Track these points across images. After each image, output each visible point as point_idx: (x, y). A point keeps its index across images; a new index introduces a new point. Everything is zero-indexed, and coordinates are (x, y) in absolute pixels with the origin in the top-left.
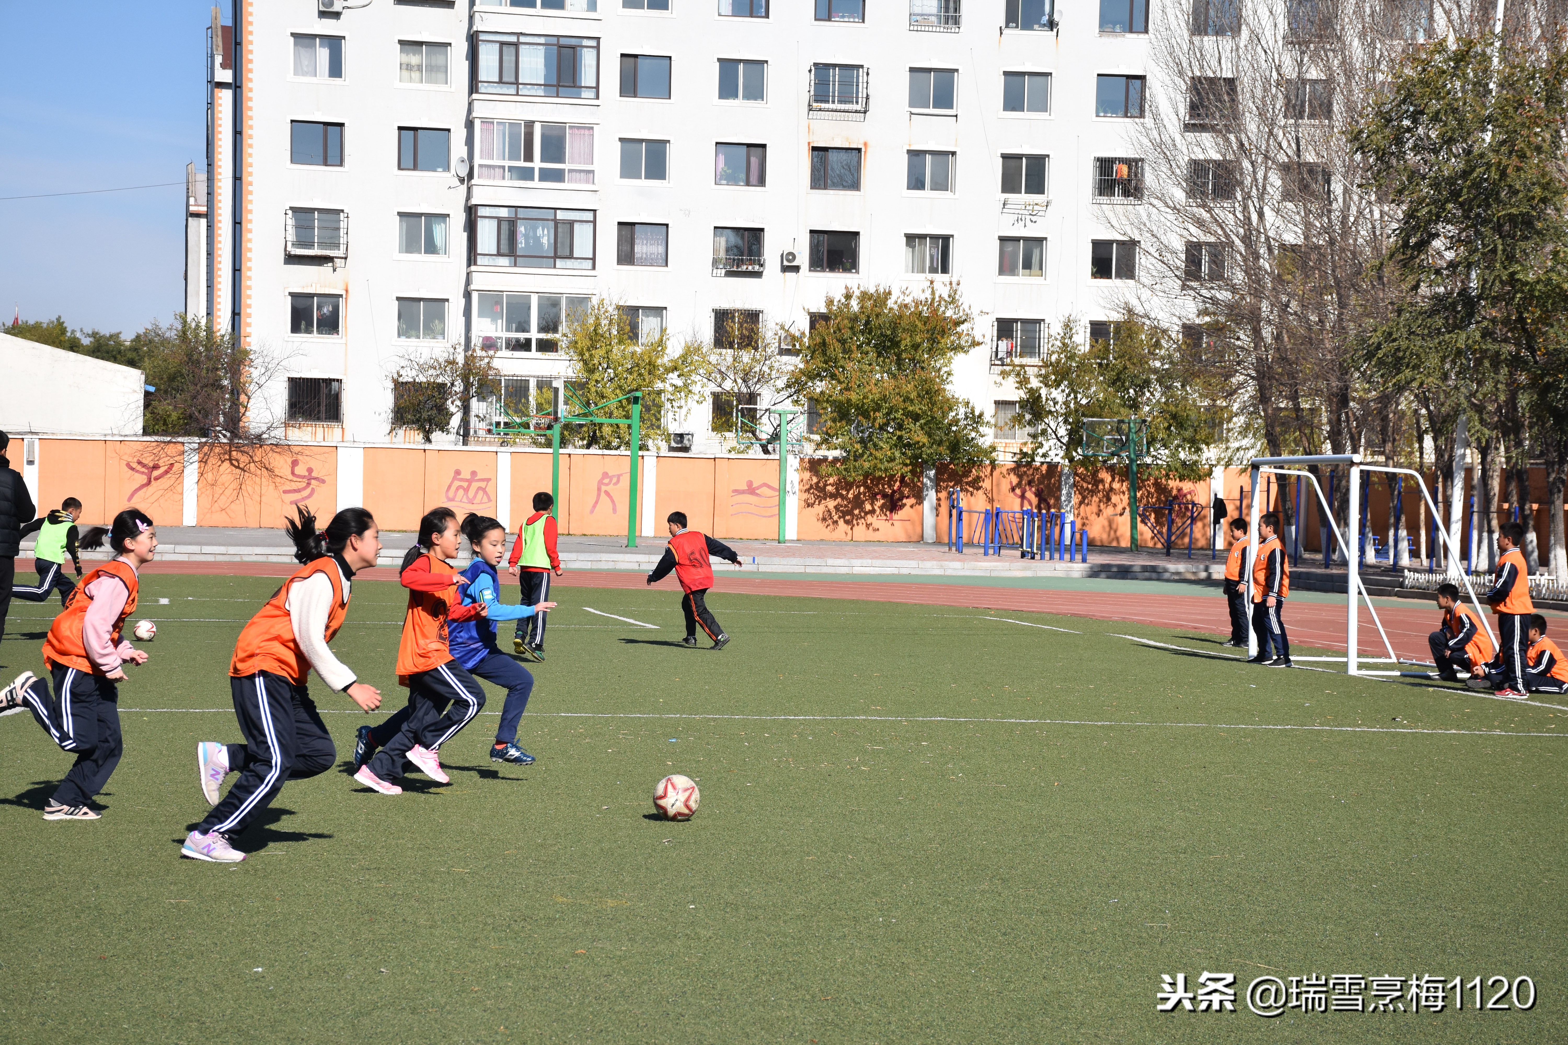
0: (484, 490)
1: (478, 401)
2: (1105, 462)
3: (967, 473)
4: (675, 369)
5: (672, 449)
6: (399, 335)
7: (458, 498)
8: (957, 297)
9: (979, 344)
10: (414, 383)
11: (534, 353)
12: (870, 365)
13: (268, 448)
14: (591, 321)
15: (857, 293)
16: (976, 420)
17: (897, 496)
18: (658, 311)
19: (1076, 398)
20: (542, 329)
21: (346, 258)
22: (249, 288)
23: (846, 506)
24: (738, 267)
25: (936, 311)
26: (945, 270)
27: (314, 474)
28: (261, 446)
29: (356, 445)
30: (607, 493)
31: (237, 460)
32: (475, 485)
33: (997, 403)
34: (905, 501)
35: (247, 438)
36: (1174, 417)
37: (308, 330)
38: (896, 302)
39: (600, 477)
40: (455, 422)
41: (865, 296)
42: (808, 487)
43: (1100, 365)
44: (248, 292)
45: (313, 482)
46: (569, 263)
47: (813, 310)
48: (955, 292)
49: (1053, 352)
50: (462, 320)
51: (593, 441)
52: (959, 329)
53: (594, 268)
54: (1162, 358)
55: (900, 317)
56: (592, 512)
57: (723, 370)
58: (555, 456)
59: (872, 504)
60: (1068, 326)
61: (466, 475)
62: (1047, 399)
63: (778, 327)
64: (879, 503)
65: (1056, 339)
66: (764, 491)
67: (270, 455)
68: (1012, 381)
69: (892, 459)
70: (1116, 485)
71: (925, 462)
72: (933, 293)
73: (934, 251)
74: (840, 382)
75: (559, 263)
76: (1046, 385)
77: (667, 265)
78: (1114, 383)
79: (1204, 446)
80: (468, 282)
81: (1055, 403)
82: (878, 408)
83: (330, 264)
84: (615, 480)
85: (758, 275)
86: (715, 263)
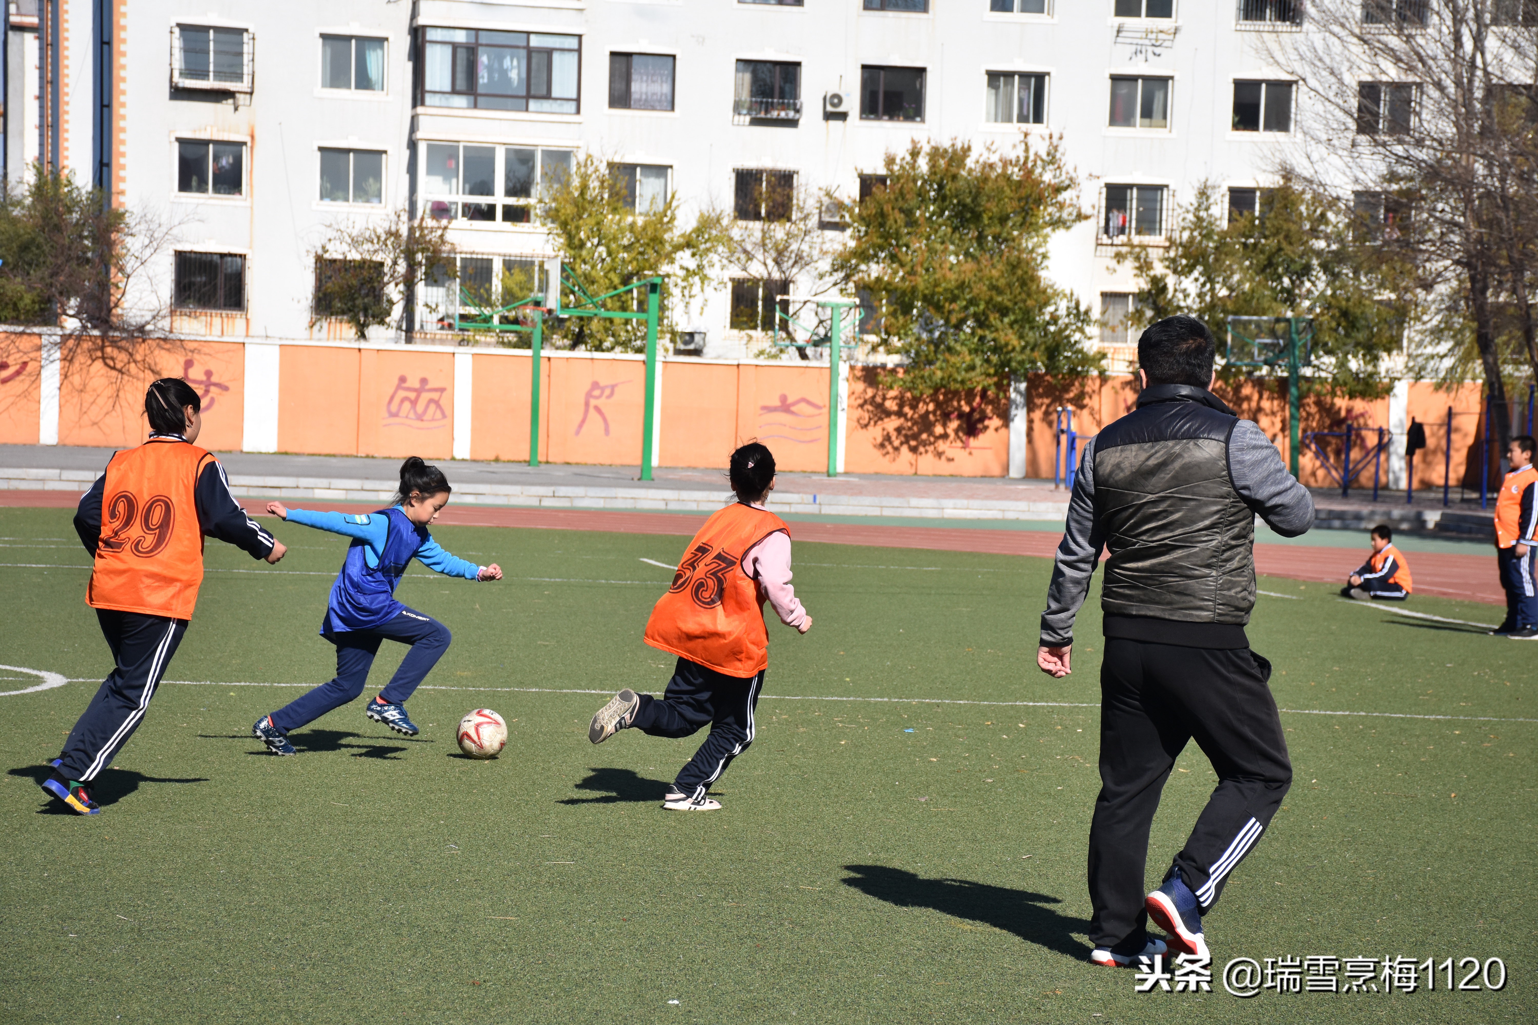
0: (437, 403)
1: (427, 285)
2: (1250, 373)
3: (1066, 389)
4: (688, 245)
5: (678, 352)
6: (322, 197)
7: (403, 413)
8: (1058, 155)
9: (1087, 217)
10: (345, 261)
11: (499, 222)
12: (943, 243)
13: (154, 344)
14: (576, 182)
15: (926, 149)
16: (1081, 316)
17: (976, 416)
18: (660, 170)
19: (1212, 289)
20: (510, 192)
21: (251, 93)
22: (123, 130)
23: (910, 429)
24: (767, 112)
25: (1030, 172)
26: (1038, 118)
27: (214, 379)
28: (144, 341)
29: (269, 341)
30: (597, 409)
31: (113, 359)
32: (425, 396)
33: (1105, 295)
34: (987, 422)
35: (124, 330)
36: (1345, 314)
37: (202, 188)
38: (977, 162)
39: (587, 387)
40: (397, 311)
41: (935, 154)
42: (860, 401)
43: (1245, 245)
44: (122, 136)
45: (213, 389)
46: (546, 105)
47: (868, 171)
48: (1056, 148)
49: (1184, 229)
50: (406, 178)
51: (578, 340)
52: (1061, 198)
53: (578, 111)
54: (1327, 237)
55: (985, 179)
56: (578, 432)
57: (749, 248)
58: (536, 359)
59: (944, 425)
60: (1203, 193)
61: (413, 382)
62: (1176, 290)
63: (822, 193)
64: (954, 424)
65: (1188, 211)
66: (802, 407)
67: (156, 352)
68: (1129, 264)
69: (972, 368)
70: (1266, 404)
71: (1014, 372)
72: (1027, 150)
73: (1024, 94)
74: (902, 265)
75: (533, 104)
76: (1175, 271)
77: (673, 109)
78: (1263, 270)
79: (1384, 355)
80: (413, 128)
81: (1186, 296)
82: (954, 299)
83: (230, 101)
84: (607, 392)
85: (792, 123)
86: (737, 108)
